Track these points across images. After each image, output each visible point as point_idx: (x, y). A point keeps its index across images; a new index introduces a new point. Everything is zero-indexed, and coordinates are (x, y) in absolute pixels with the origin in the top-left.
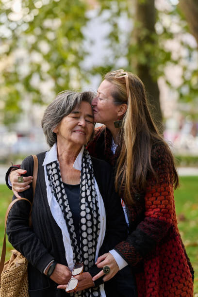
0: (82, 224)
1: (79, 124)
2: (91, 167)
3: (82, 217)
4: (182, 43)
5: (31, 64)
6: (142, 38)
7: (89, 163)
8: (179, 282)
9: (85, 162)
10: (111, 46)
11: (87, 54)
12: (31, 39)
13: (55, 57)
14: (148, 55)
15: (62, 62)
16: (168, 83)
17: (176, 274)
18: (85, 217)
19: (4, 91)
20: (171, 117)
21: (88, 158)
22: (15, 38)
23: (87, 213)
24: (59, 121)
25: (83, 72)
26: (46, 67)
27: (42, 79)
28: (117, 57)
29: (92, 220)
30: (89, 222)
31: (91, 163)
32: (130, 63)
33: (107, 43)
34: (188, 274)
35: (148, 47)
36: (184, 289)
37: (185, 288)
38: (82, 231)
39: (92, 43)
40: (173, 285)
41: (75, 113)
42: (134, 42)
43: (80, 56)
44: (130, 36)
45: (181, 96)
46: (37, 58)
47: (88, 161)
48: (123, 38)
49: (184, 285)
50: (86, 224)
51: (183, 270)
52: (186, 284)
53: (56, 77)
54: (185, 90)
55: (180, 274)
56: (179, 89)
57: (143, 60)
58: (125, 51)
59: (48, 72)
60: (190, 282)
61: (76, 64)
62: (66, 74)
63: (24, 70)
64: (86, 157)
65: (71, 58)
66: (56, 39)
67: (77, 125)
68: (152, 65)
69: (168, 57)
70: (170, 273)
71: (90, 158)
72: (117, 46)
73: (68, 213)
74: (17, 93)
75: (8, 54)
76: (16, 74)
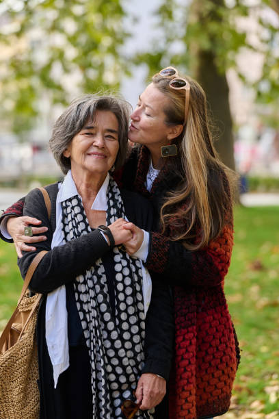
0: (117, 282)
1: (94, 144)
2: (120, 206)
3: (117, 272)
4: (261, 22)
5: (52, 49)
6: (205, 14)
7: (118, 200)
8: (218, 368)
9: (113, 198)
10: (162, 25)
11: (128, 35)
12: (51, 15)
13: (83, 39)
14: (213, 38)
15: (93, 46)
16: (241, 77)
17: (214, 357)
18: (121, 272)
19: (13, 87)
20: (246, 123)
21: (116, 193)
22: (29, 12)
23: (123, 267)
24: (69, 141)
25: (122, 61)
26: (71, 53)
27: (66, 70)
28: (169, 40)
29: (130, 276)
30: (127, 278)
31: (120, 200)
32: (188, 48)
33: (156, 20)
34: (231, 358)
35: (213, 27)
36: (222, 378)
37: (224, 378)
38: (118, 292)
39: (136, 20)
40: (209, 372)
41: (88, 128)
42: (194, 19)
43: (119, 39)
44: (189, 11)
45: (259, 94)
46: (59, 40)
47: (116, 198)
48: (179, 14)
49: (223, 372)
50: (122, 282)
51: (224, 353)
52: (226, 371)
53: (85, 67)
54: (265, 87)
55: (219, 357)
56: (256, 85)
57: (205, 44)
58: (181, 32)
59: (75, 61)
60: (232, 369)
61: (112, 50)
62: (99, 63)
63: (42, 57)
64: (114, 191)
65: (106, 42)
66: (84, 15)
67: (91, 145)
68: (219, 51)
69: (240, 40)
70: (207, 353)
71: (119, 192)
72: (170, 24)
73: (99, 267)
74: (31, 90)
75: (19, 34)
76: (30, 63)
